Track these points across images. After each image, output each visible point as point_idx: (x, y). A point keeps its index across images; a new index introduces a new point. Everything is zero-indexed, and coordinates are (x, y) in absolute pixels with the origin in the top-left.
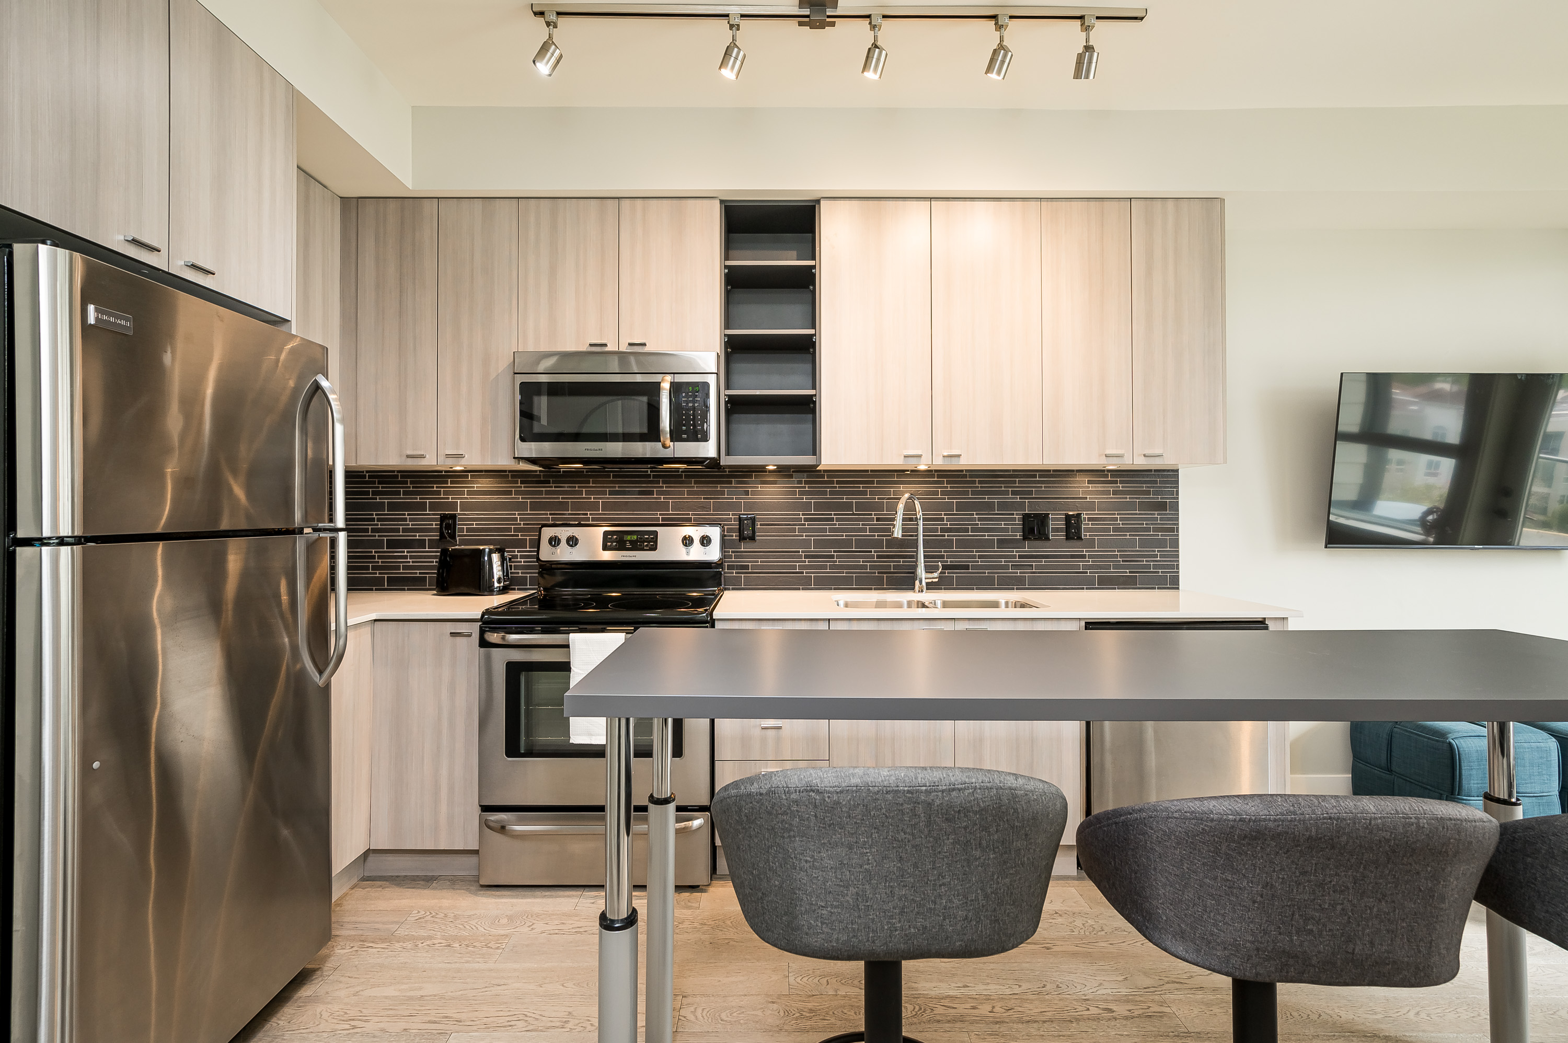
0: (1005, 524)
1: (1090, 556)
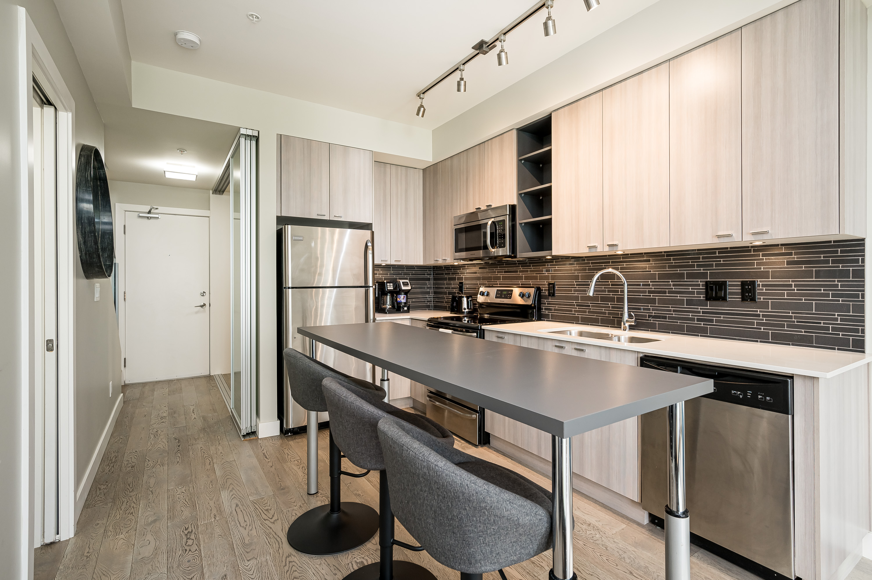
0: (692, 289)
1: (764, 316)
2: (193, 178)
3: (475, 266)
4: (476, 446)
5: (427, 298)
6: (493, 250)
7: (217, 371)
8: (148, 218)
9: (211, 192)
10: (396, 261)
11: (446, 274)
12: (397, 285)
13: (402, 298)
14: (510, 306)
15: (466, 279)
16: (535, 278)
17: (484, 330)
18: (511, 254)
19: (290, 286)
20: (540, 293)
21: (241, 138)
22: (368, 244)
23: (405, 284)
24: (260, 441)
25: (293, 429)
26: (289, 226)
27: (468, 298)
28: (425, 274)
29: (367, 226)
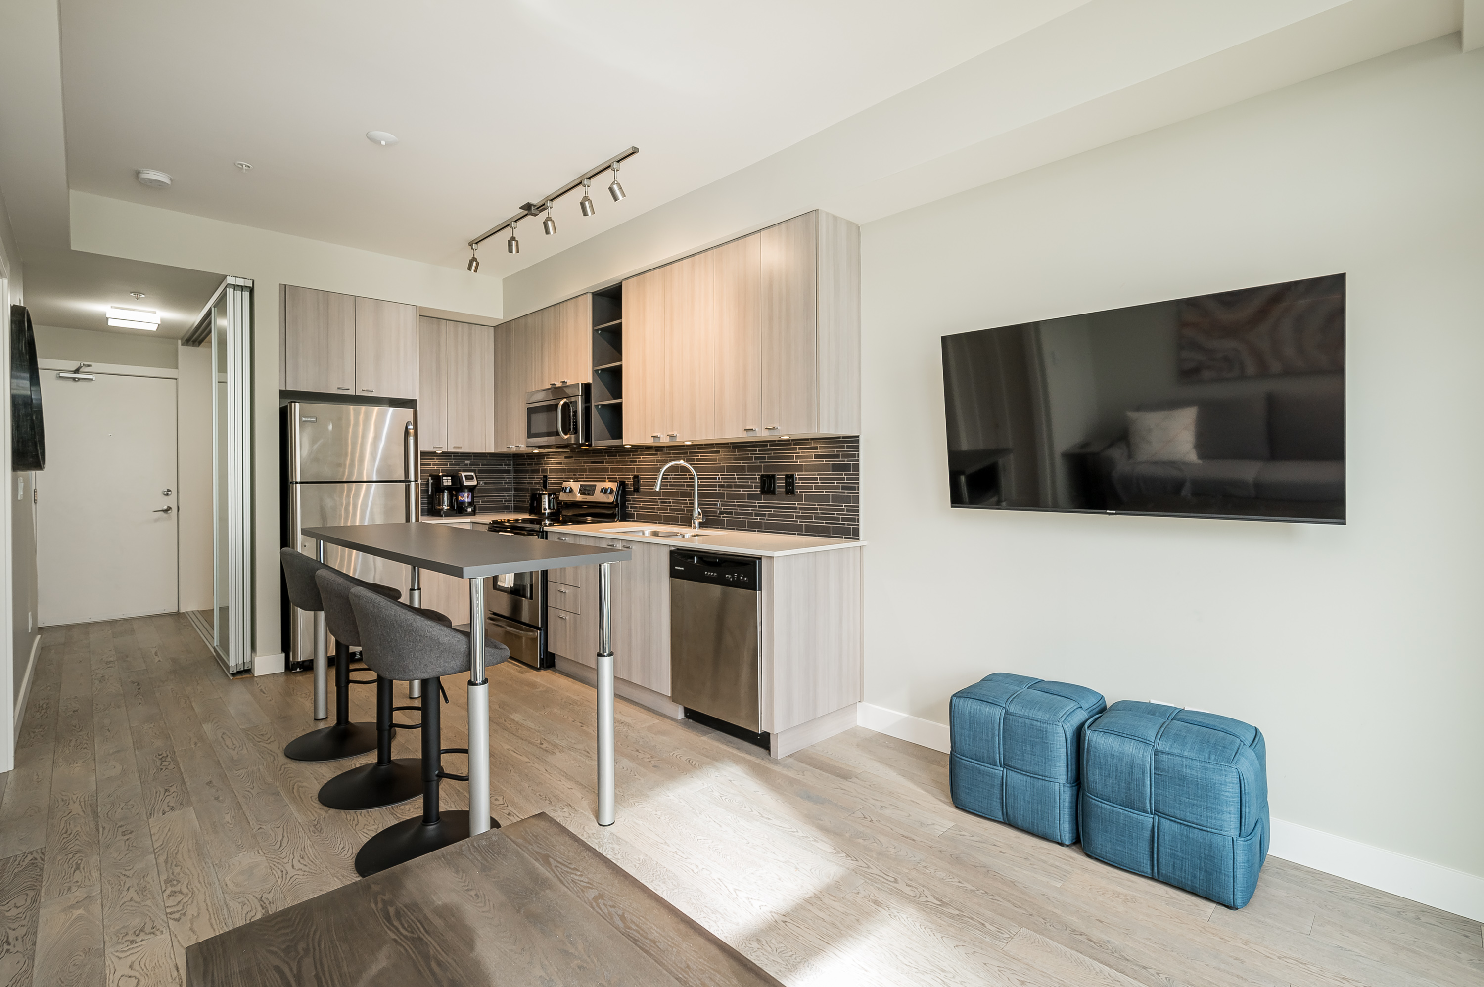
0: (751, 482)
1: (800, 509)
2: (154, 328)
3: (560, 455)
4: (538, 669)
5: (505, 496)
6: (566, 437)
7: (189, 606)
8: (74, 379)
9: (180, 342)
10: (455, 447)
11: (528, 464)
12: (456, 479)
13: (465, 497)
14: (594, 505)
15: (551, 471)
16: (621, 470)
17: (547, 532)
18: (583, 442)
19: (298, 480)
20: (624, 489)
21: (228, 289)
22: (409, 427)
23: (469, 478)
24: (256, 679)
25: (303, 662)
26: (297, 404)
27: (549, 495)
28: (501, 465)
29: (409, 404)
